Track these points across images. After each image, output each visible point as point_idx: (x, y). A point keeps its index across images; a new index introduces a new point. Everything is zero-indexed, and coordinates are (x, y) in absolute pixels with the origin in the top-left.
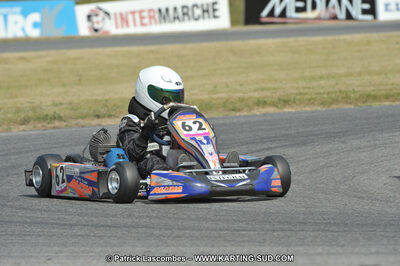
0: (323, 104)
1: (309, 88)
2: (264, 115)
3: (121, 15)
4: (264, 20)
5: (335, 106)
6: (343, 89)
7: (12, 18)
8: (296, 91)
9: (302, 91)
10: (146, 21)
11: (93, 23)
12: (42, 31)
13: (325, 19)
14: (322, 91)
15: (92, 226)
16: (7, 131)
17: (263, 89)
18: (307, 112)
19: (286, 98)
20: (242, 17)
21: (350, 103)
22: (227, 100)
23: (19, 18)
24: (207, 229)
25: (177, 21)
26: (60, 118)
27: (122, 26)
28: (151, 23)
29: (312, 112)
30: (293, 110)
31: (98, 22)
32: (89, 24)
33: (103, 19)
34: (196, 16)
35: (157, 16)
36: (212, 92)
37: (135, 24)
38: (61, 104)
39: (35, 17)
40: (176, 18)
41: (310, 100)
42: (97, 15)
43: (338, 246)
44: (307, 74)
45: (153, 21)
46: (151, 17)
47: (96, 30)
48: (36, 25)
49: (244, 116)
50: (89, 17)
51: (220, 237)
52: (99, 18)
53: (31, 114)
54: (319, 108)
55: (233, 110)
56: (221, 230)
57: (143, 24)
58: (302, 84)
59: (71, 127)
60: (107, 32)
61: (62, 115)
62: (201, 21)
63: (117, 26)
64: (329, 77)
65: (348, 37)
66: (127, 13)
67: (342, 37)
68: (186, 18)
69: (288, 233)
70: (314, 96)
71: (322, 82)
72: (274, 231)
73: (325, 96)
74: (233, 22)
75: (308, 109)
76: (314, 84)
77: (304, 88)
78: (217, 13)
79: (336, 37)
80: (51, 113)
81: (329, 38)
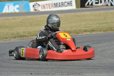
2: (87, 35)
3: (43, 5)
4: (86, 6)
5: (108, 32)
6: (110, 27)
7: (10, 7)
8: (96, 27)
9: (98, 27)
10: (51, 7)
11: (35, 8)
12: (19, 11)
13: (104, 6)
14: (104, 27)
15: (35, 68)
16: (10, 40)
17: (86, 27)
18: (99, 34)
19: (93, 30)
20: (79, 6)
21: (112, 31)
22: (75, 30)
23: (13, 7)
24: (70, 69)
25: (60, 7)
26: (25, 36)
27: (44, 9)
28: (52, 8)
29: (101, 34)
30: (95, 33)
31: (36, 8)
32: (34, 8)
33: (38, 7)
34: (66, 5)
35: (54, 6)
36: (71, 28)
37: (47, 8)
38: (26, 32)
39: (17, 6)
40: (60, 6)
42: (36, 5)
43: (109, 73)
44: (99, 22)
45: (53, 7)
46: (52, 6)
47: (36, 10)
48: (18, 9)
49: (81, 35)
50: (33, 6)
52: (37, 6)
53: (16, 35)
54: (103, 32)
55: (77, 33)
56: (74, 69)
57: (50, 8)
58: (97, 25)
59: (29, 39)
60: (39, 11)
61: (26, 35)
62: (67, 7)
63: (42, 9)
64: (106, 23)
66: (45, 5)
67: (110, 11)
68: (63, 6)
69: (94, 70)
70: (101, 29)
71: (104, 25)
72: (90, 69)
73: (105, 29)
74: (77, 7)
75: (100, 33)
76: (101, 25)
78: (72, 4)
79: (108, 11)
80: (23, 35)
81: (106, 11)
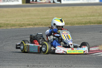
0: (45, 25)
1: (42, 21)
2: (29, 28)
4: (31, 2)
8: (38, 22)
13: (47, 3)
14: (45, 22)
17: (29, 21)
19: (35, 24)
20: (25, 1)
24: (12, 58)
30: (37, 27)
34: (13, 1)
36: (16, 21)
40: (7, 1)
41: (42, 24)
43: (46, 64)
44: (42, 17)
45: (1, 2)
51: (15, 61)
54: (44, 27)
55: (21, 26)
56: (15, 59)
58: (40, 20)
64: (47, 18)
65: (53, 8)
68: (10, 1)
69: (33, 60)
71: (45, 20)
72: (30, 59)
73: (46, 23)
74: (23, 2)
75: (41, 27)
76: (43, 20)
77: (40, 21)
79: (50, 8)
